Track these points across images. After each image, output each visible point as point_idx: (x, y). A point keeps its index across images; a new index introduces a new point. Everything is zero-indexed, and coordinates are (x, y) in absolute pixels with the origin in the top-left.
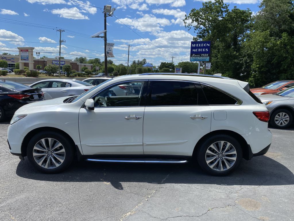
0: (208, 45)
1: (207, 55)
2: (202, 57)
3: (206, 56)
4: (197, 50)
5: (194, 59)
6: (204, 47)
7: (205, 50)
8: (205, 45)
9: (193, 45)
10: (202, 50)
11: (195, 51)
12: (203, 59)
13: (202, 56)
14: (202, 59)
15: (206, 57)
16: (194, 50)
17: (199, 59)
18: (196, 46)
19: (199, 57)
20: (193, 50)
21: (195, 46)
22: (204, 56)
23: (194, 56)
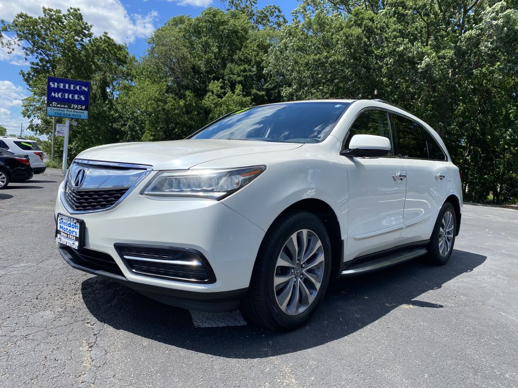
0: (84, 88)
1: (84, 107)
2: (73, 110)
3: (81, 109)
4: (62, 95)
5: (56, 111)
6: (75, 92)
7: (78, 97)
8: (78, 88)
9: (51, 83)
10: (73, 97)
11: (57, 96)
12: (75, 113)
13: (73, 108)
14: (72, 113)
15: (83, 111)
16: (55, 93)
17: (66, 112)
18: (58, 86)
19: (66, 110)
20: (53, 94)
21: (56, 86)
22: (77, 109)
23: (54, 107)
